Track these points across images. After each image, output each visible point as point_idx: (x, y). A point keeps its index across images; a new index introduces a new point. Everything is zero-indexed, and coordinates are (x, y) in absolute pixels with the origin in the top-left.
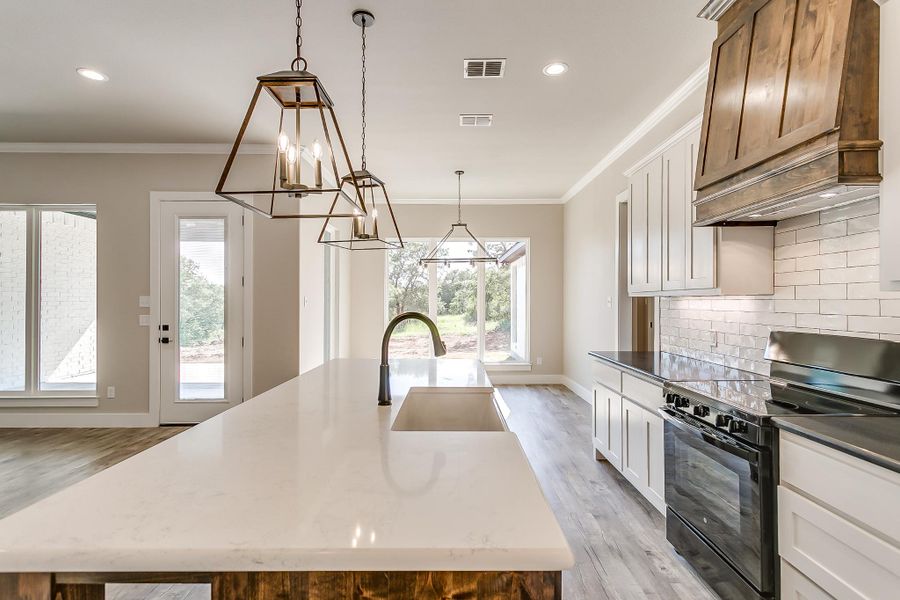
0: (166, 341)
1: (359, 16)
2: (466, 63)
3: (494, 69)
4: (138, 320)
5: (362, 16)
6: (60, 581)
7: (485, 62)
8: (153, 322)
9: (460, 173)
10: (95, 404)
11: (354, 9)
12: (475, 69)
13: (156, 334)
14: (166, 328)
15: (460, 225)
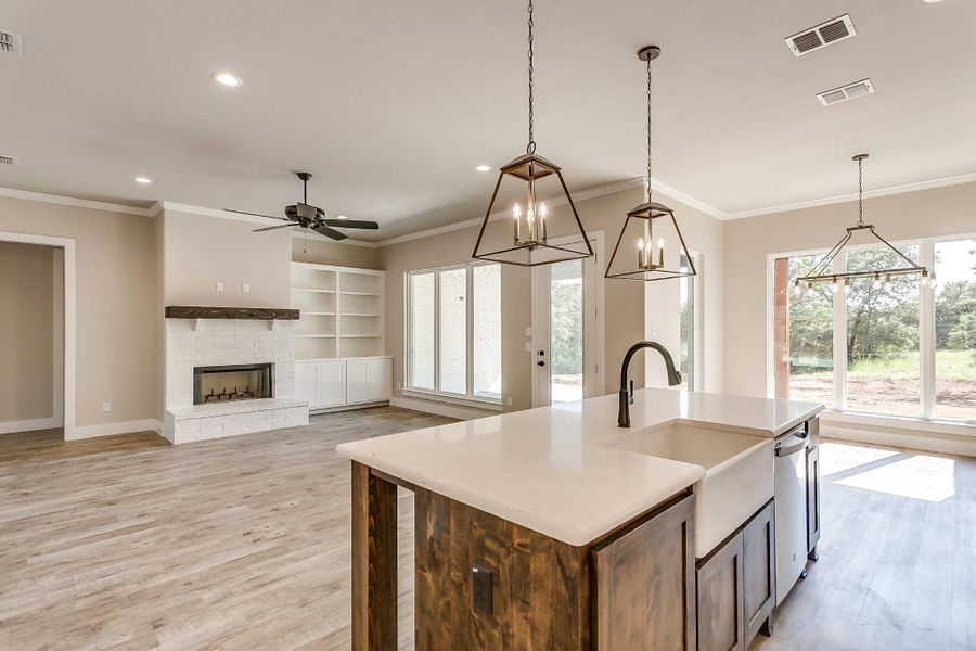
0: (542, 364)
1: (645, 54)
2: (790, 42)
3: (834, 31)
4: (524, 346)
5: (648, 53)
6: (373, 473)
7: (816, 30)
8: (534, 348)
9: (860, 158)
10: (500, 409)
11: (639, 48)
12: (806, 42)
13: (536, 358)
14: (542, 353)
15: (861, 227)
